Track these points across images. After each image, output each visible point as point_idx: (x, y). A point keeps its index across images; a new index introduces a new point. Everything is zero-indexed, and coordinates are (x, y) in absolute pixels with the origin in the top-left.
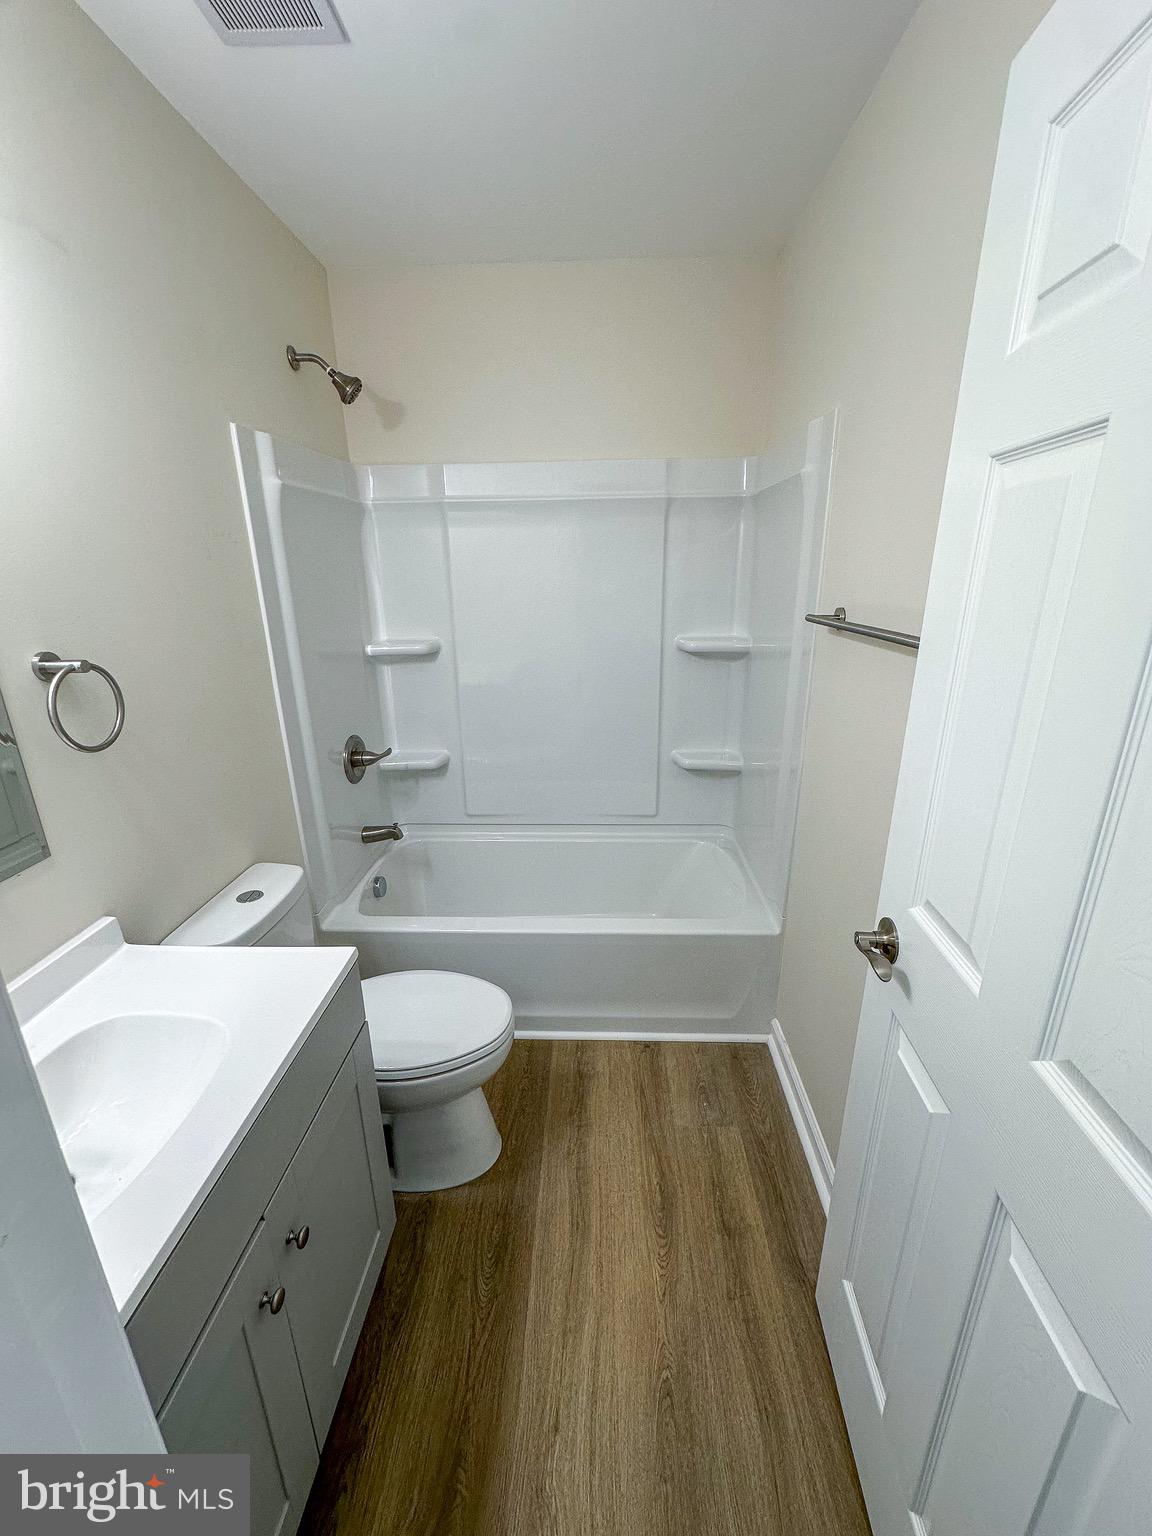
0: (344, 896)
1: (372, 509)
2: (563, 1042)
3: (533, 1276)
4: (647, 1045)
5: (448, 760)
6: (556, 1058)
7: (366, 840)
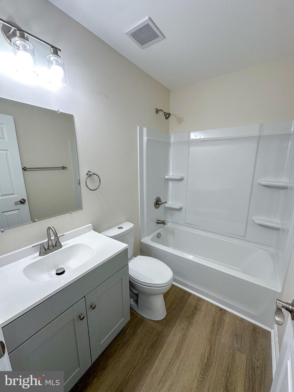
0: (148, 235)
1: (172, 143)
2: (195, 296)
3: (159, 357)
4: (221, 309)
5: (183, 207)
6: (190, 300)
7: (158, 223)
